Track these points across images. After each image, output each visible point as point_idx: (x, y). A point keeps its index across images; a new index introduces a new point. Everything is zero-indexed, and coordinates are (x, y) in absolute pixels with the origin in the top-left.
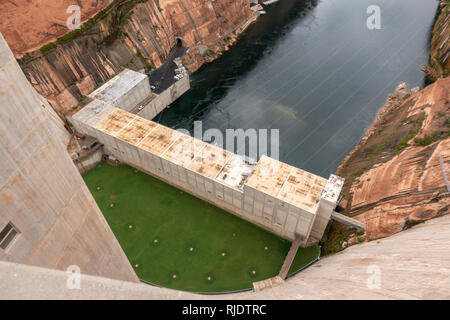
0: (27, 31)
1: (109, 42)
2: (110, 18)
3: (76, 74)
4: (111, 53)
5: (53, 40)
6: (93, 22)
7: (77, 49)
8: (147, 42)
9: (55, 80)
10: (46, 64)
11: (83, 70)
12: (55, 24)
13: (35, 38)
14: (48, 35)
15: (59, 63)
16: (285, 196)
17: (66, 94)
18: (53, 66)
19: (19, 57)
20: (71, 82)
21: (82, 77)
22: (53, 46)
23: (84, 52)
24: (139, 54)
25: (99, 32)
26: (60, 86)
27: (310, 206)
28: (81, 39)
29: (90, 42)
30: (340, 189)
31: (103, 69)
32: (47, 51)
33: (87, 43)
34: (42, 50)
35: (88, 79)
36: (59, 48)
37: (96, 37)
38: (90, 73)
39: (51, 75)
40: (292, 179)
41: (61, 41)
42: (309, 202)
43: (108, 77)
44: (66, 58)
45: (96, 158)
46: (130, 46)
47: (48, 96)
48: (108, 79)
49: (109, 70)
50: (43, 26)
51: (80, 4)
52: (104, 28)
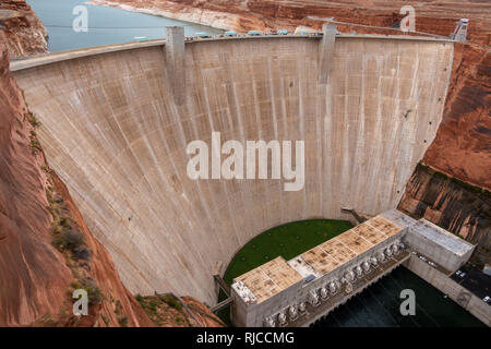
0: (444, 159)
3: (436, 203)
5: (450, 176)
7: (460, 195)
9: (421, 191)
10: (428, 178)
11: (444, 206)
12: (463, 171)
13: (442, 164)
14: (450, 170)
15: (435, 187)
17: (415, 203)
18: (430, 184)
19: (423, 164)
20: (427, 202)
21: (438, 208)
22: (446, 178)
23: (462, 202)
26: (419, 195)
28: (471, 195)
32: (438, 177)
33: (471, 201)
34: (437, 173)
36: (447, 182)
38: (444, 213)
39: (423, 187)
41: (454, 181)
43: (456, 232)
44: (442, 191)
47: (407, 192)
48: (454, 232)
49: (464, 231)
50: (454, 164)
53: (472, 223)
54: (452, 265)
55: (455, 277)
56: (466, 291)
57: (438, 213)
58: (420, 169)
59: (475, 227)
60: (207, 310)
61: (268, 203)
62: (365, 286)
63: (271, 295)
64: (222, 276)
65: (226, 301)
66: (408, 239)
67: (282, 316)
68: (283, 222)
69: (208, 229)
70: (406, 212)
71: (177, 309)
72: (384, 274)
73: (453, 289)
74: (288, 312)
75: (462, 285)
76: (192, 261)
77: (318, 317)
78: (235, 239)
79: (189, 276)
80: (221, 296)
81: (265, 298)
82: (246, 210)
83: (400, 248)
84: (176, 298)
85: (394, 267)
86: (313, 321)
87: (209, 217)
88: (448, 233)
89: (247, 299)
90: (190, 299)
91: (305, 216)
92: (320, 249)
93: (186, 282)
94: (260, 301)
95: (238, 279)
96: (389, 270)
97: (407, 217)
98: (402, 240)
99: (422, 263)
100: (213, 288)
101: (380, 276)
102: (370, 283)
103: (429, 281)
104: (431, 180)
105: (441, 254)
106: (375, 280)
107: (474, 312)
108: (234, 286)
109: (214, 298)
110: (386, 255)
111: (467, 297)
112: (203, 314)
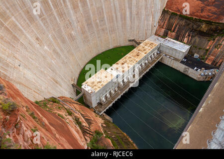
0: (175, 5)
2: (213, 27)
3: (173, 29)
5: (179, 13)
6: (200, 21)
7: (183, 23)
9: (166, 24)
10: (168, 17)
11: (176, 30)
13: (174, 8)
15: (172, 21)
17: (163, 30)
18: (169, 20)
19: (166, 9)
20: (169, 29)
21: (174, 31)
22: (177, 15)
23: (184, 26)
24: (207, 50)
25: (199, 26)
26: (165, 26)
28: (188, 22)
31: (184, 37)
33: (188, 25)
34: (173, 13)
36: (178, 17)
37: (195, 26)
38: (176, 33)
39: (166, 21)
41: (180, 16)
43: (182, 41)
44: (176, 22)
46: (209, 44)
47: (159, 25)
48: (181, 42)
49: (186, 40)
51: (202, 11)
52: (204, 27)
53: (189, 36)
54: (181, 57)
55: (182, 62)
56: (187, 67)
57: (174, 34)
58: (164, 12)
59: (190, 37)
60: (72, 100)
61: (91, 44)
62: (144, 74)
63: (101, 87)
64: (76, 83)
65: (81, 95)
66: (161, 49)
67: (108, 95)
68: (101, 52)
69: (63, 63)
70: (159, 36)
71: (57, 103)
72: (151, 67)
73: (181, 67)
74: (110, 93)
75: (185, 65)
76: (59, 80)
77: (124, 92)
78: (78, 65)
79: (59, 87)
80: (78, 93)
81: (99, 89)
82: (81, 49)
83: (157, 54)
84: (56, 99)
85: (156, 63)
86: (122, 94)
87: (62, 56)
88: (178, 42)
89: (90, 92)
90: (63, 97)
91: (111, 47)
92: (121, 61)
93: (59, 90)
94: (96, 91)
95: (84, 83)
96: (154, 65)
97: (160, 38)
98: (158, 49)
99: (168, 59)
100: (73, 90)
101: (150, 68)
102: (145, 72)
103: (171, 66)
104: (170, 17)
105: (176, 53)
106: (148, 70)
107: (190, 75)
108: (83, 87)
109: (74, 94)
110: (151, 58)
111: (187, 69)
112: (71, 102)
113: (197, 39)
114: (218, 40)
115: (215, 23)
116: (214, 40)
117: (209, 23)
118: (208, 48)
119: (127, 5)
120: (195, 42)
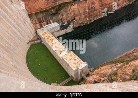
0: (33, 8)
1: (54, 15)
2: (56, 9)
3: (42, 21)
4: (54, 17)
5: (39, 11)
6: (50, 9)
7: (44, 14)
8: (64, 17)
9: (36, 21)
10: (35, 16)
11: (44, 20)
12: (40, 8)
13: (34, 10)
14: (38, 10)
15: (38, 17)
16: (70, 63)
17: (38, 25)
18: (37, 17)
19: (30, 14)
20: (40, 22)
21: (43, 21)
22: (38, 13)
23: (46, 16)
24: (61, 19)
25: (51, 12)
26: (37, 22)
27: (74, 68)
28: (46, 13)
29: (48, 13)
30: (84, 66)
31: (50, 21)
32: (36, 14)
33: (47, 14)
34: (35, 13)
35: (45, 22)
36: (40, 13)
37: (50, 13)
38: (45, 21)
39: (36, 19)
40: (75, 60)
41: (41, 12)
42: (75, 67)
43: (50, 23)
44: (40, 16)
45: (39, 41)
46: (60, 17)
47: (34, 24)
49: (51, 21)
50: (37, 8)
51: (48, 4)
52: (53, 11)
53: (51, 19)
56: (66, 29)
70: (39, 29)
73: (64, 32)
99: (56, 33)
104: (36, 16)
105: (56, 28)
113: (54, 18)
114: (61, 13)
115: (56, 6)
116: (59, 14)
117: (54, 8)
118: (60, 18)
119: (9, 24)
120: (55, 20)
